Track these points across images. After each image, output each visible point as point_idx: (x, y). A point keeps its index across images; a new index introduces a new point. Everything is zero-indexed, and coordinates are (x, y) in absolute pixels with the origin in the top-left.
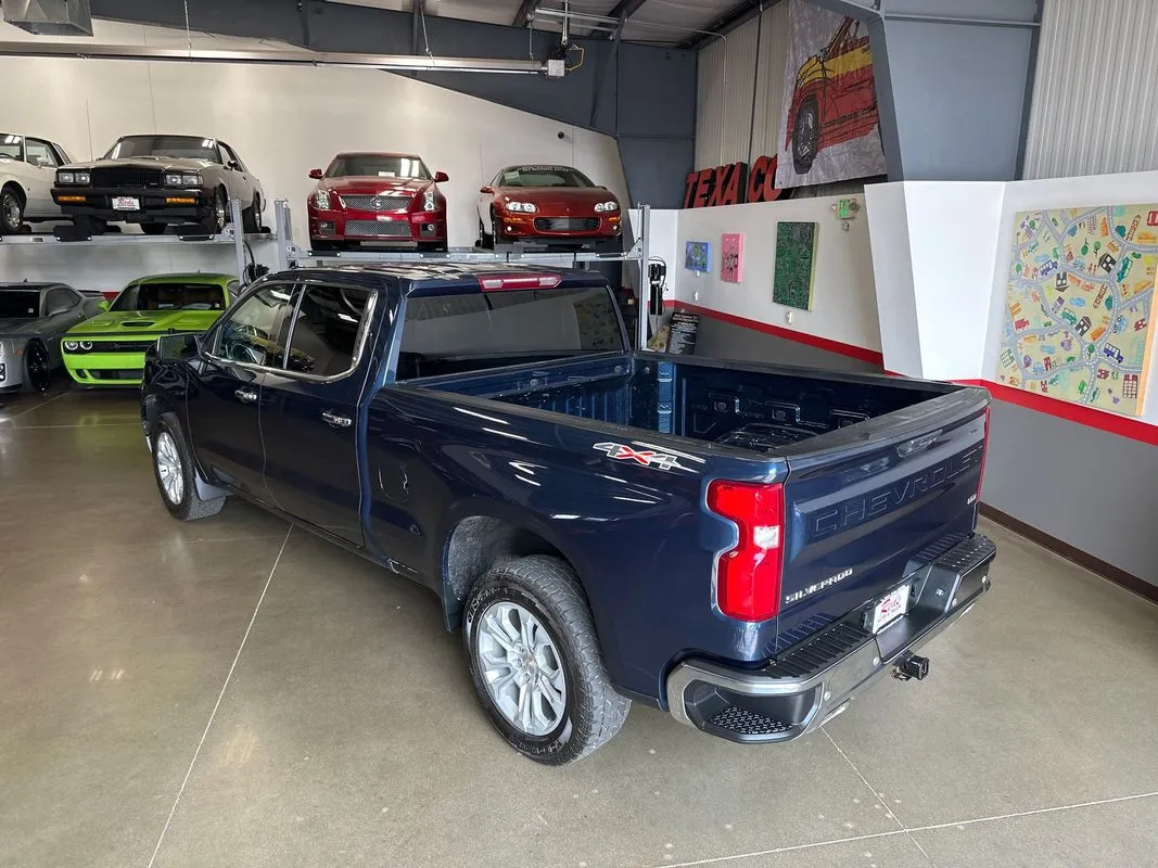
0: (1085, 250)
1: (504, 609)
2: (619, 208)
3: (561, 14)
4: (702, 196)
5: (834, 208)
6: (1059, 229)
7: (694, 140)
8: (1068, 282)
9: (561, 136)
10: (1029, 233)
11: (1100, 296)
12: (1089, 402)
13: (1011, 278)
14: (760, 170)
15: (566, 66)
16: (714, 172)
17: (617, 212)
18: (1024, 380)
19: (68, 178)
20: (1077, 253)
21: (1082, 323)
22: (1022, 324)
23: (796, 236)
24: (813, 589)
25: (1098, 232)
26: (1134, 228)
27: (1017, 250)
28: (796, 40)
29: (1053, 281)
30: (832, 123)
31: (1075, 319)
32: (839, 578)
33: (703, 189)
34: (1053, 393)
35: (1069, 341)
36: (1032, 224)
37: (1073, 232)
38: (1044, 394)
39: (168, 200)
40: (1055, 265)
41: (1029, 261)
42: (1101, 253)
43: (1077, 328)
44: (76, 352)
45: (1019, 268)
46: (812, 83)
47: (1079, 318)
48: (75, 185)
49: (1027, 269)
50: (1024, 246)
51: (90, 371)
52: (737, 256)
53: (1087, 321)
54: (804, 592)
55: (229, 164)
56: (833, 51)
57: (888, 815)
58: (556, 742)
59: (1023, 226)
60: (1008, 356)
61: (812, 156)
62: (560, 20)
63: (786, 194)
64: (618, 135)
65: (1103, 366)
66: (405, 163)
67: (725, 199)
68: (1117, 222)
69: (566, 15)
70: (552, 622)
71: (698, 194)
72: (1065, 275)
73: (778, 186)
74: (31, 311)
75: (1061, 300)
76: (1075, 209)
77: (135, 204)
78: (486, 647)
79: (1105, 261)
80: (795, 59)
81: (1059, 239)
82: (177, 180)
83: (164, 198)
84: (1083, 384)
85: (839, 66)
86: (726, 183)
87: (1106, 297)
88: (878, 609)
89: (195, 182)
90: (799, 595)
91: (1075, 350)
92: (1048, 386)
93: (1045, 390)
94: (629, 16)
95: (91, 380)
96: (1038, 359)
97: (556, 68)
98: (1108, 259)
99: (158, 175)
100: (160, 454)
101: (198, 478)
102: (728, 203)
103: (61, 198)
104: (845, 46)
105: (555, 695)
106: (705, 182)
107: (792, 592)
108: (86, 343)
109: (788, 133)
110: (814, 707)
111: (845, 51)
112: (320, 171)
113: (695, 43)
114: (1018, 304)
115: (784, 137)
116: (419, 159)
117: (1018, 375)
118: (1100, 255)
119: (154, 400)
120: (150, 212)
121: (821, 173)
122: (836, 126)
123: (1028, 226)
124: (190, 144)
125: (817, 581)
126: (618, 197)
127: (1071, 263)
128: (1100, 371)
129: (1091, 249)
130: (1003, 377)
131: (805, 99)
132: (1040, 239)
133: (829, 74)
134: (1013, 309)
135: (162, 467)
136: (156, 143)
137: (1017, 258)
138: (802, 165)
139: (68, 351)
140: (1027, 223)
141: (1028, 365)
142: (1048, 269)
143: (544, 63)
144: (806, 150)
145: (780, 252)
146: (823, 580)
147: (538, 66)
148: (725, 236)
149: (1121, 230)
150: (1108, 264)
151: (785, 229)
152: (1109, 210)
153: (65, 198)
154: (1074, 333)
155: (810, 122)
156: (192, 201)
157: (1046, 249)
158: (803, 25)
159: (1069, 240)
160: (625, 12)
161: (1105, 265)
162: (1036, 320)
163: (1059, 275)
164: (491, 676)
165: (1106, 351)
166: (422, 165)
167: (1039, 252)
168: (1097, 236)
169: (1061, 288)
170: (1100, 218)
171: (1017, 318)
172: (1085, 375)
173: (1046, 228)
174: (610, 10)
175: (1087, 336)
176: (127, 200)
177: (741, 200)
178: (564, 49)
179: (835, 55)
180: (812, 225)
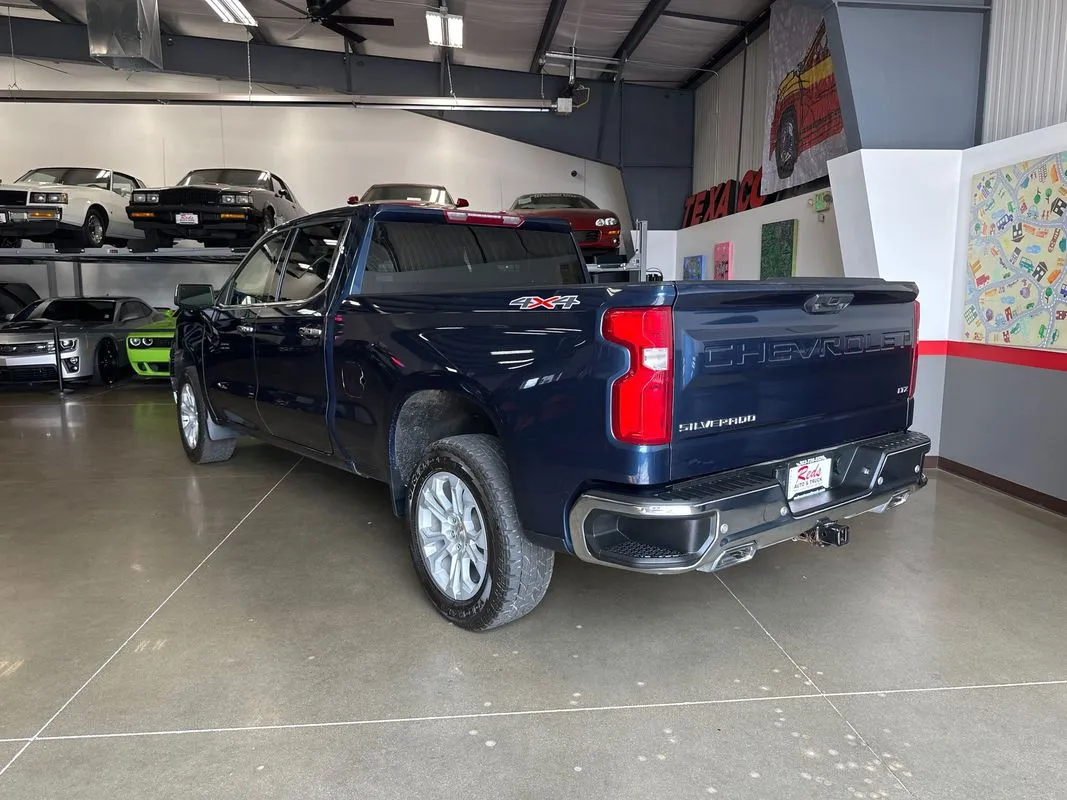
0: (1037, 199)
1: (438, 481)
2: (618, 223)
3: (568, 57)
4: (697, 215)
5: (811, 202)
6: (1013, 184)
7: (692, 168)
8: (1024, 232)
9: (574, 174)
10: (985, 193)
11: (1054, 240)
12: (1049, 346)
13: (971, 238)
14: (747, 183)
15: (573, 103)
16: (708, 193)
17: (617, 227)
18: (988, 332)
19: (140, 198)
20: (1030, 203)
21: (1038, 269)
22: (983, 280)
23: (778, 234)
24: (709, 424)
25: (1049, 179)
27: (974, 210)
28: (776, 60)
29: (1009, 234)
30: (810, 128)
31: (1031, 266)
32: (739, 420)
33: (698, 209)
34: (1017, 342)
35: (1028, 289)
36: (988, 184)
37: (1025, 184)
38: (1007, 344)
39: (222, 216)
40: (1010, 218)
41: (987, 219)
42: (1052, 199)
43: (1034, 275)
44: (138, 348)
45: (977, 227)
46: (791, 96)
47: (1035, 265)
48: (146, 204)
49: (985, 226)
50: (981, 205)
51: (150, 364)
52: (727, 263)
53: (1043, 266)
54: (699, 425)
55: (280, 192)
56: (809, 63)
57: (807, 683)
58: (479, 602)
59: (979, 187)
60: (971, 314)
61: (794, 160)
62: (568, 63)
63: (771, 199)
64: (622, 165)
65: (1062, 308)
66: (434, 193)
67: (717, 213)
69: (573, 58)
70: (475, 481)
71: (694, 215)
72: (1020, 225)
73: (764, 192)
74: (107, 316)
75: (1017, 251)
76: (1026, 163)
77: (194, 219)
78: (425, 522)
79: (1057, 206)
80: (775, 76)
81: (1013, 192)
82: (230, 199)
83: (220, 214)
84: (1043, 327)
85: (812, 77)
86: (717, 201)
87: (1059, 240)
88: (794, 473)
89: (247, 201)
90: (693, 427)
91: (1034, 296)
92: (1010, 336)
93: (1007, 340)
94: (628, 56)
95: (150, 372)
96: (999, 310)
97: (564, 105)
98: (1060, 204)
99: (216, 195)
100: (183, 405)
101: (210, 420)
102: (720, 216)
103: (133, 215)
104: (818, 57)
105: (479, 556)
106: (700, 203)
107: (686, 422)
108: (147, 340)
109: (772, 144)
110: (710, 539)
111: (818, 61)
112: (357, 198)
113: (693, 81)
114: (979, 262)
115: (767, 148)
116: (444, 189)
117: (981, 329)
118: (1051, 201)
119: (182, 358)
120: (206, 227)
121: (802, 174)
122: (813, 130)
123: (984, 186)
124: (248, 176)
125: (715, 418)
126: (617, 214)
127: (1025, 213)
128: (1058, 312)
129: (1043, 196)
130: (967, 334)
131: (786, 111)
132: (995, 196)
133: (805, 85)
134: (973, 267)
135: (184, 418)
136: (223, 175)
137: (976, 218)
138: (785, 170)
139: (131, 347)
140: (983, 184)
141: (990, 318)
142: (1005, 223)
143: (555, 101)
144: (788, 156)
145: (764, 252)
146: (724, 418)
147: (548, 104)
148: (717, 246)
150: (1059, 207)
151: (769, 230)
152: (1058, 156)
153: (138, 215)
154: (1031, 280)
155: (790, 131)
156: (242, 216)
157: (1002, 204)
158: (781, 45)
159: (1022, 192)
160: (625, 52)
161: (1057, 210)
162: (996, 273)
163: (1014, 227)
164: (429, 550)
165: (1063, 291)
166: (448, 196)
167: (995, 209)
168: (1049, 182)
169: (1017, 239)
170: (1049, 167)
171: (978, 275)
172: (1045, 318)
173: (1001, 185)
174: (613, 53)
175: (1044, 282)
176: (188, 215)
177: (731, 211)
178: (571, 88)
179: (810, 67)
180: (792, 222)
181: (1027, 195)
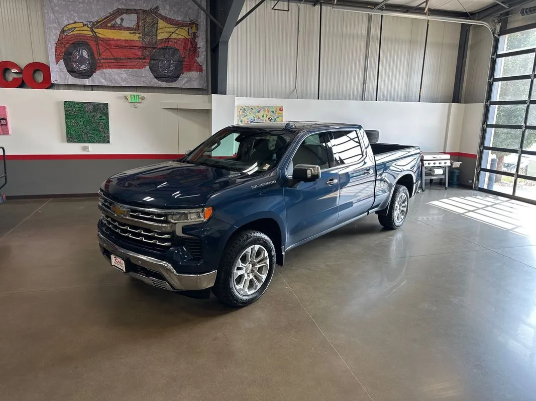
0: (263, 116)
6: (254, 111)
10: (243, 112)
20: (261, 117)
23: (88, 109)
26: (276, 111)
36: (244, 109)
37: (259, 112)
40: (254, 120)
41: (245, 119)
42: (268, 117)
45: (241, 121)
46: (83, 35)
49: (244, 121)
50: (241, 116)
56: (102, 26)
59: (241, 110)
61: (91, 71)
68: (271, 110)
73: (55, 81)
76: (258, 106)
80: (58, 18)
81: (255, 113)
85: (108, 34)
98: (270, 119)
104: (113, 26)
109: (58, 55)
115: (53, 56)
121: (103, 81)
122: (113, 61)
127: (259, 120)
129: (265, 116)
131: (76, 42)
132: (248, 113)
133: (100, 35)
137: (240, 118)
138: (80, 74)
140: (242, 109)
142: (252, 121)
144: (83, 67)
145: (71, 117)
149: (273, 112)
151: (73, 105)
152: (268, 106)
155: (85, 54)
157: (250, 116)
159: (257, 114)
167: (248, 117)
168: (266, 113)
170: (266, 109)
173: (249, 111)
179: (103, 28)
180: (106, 105)
181: (260, 115)
